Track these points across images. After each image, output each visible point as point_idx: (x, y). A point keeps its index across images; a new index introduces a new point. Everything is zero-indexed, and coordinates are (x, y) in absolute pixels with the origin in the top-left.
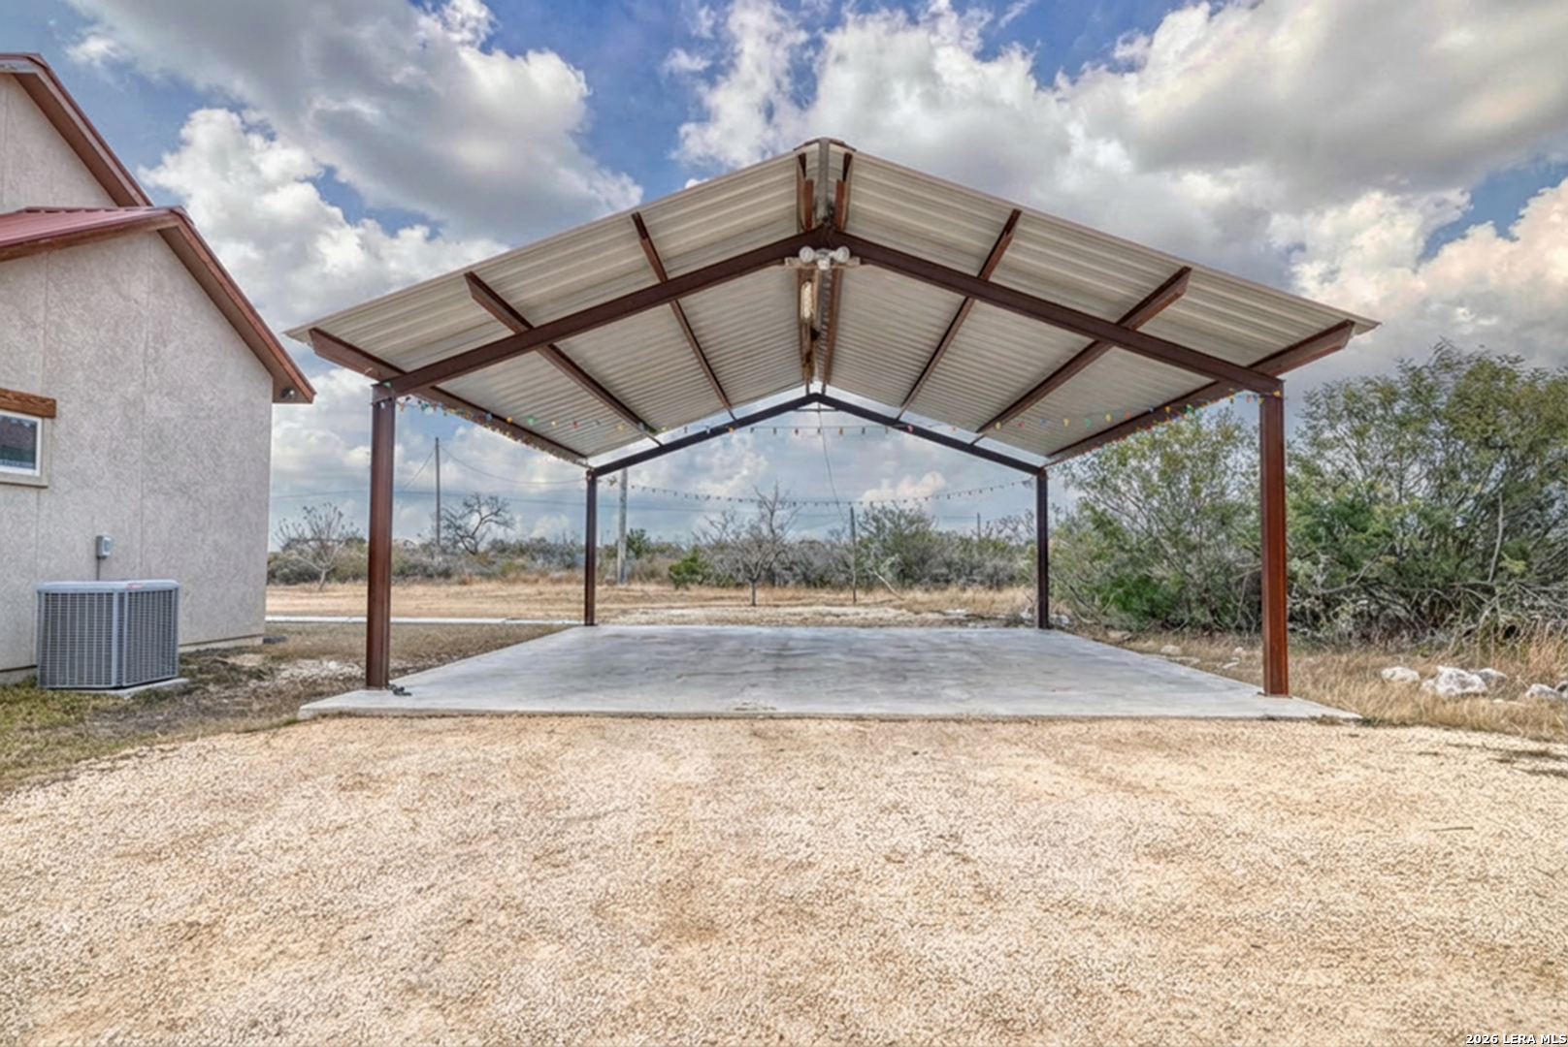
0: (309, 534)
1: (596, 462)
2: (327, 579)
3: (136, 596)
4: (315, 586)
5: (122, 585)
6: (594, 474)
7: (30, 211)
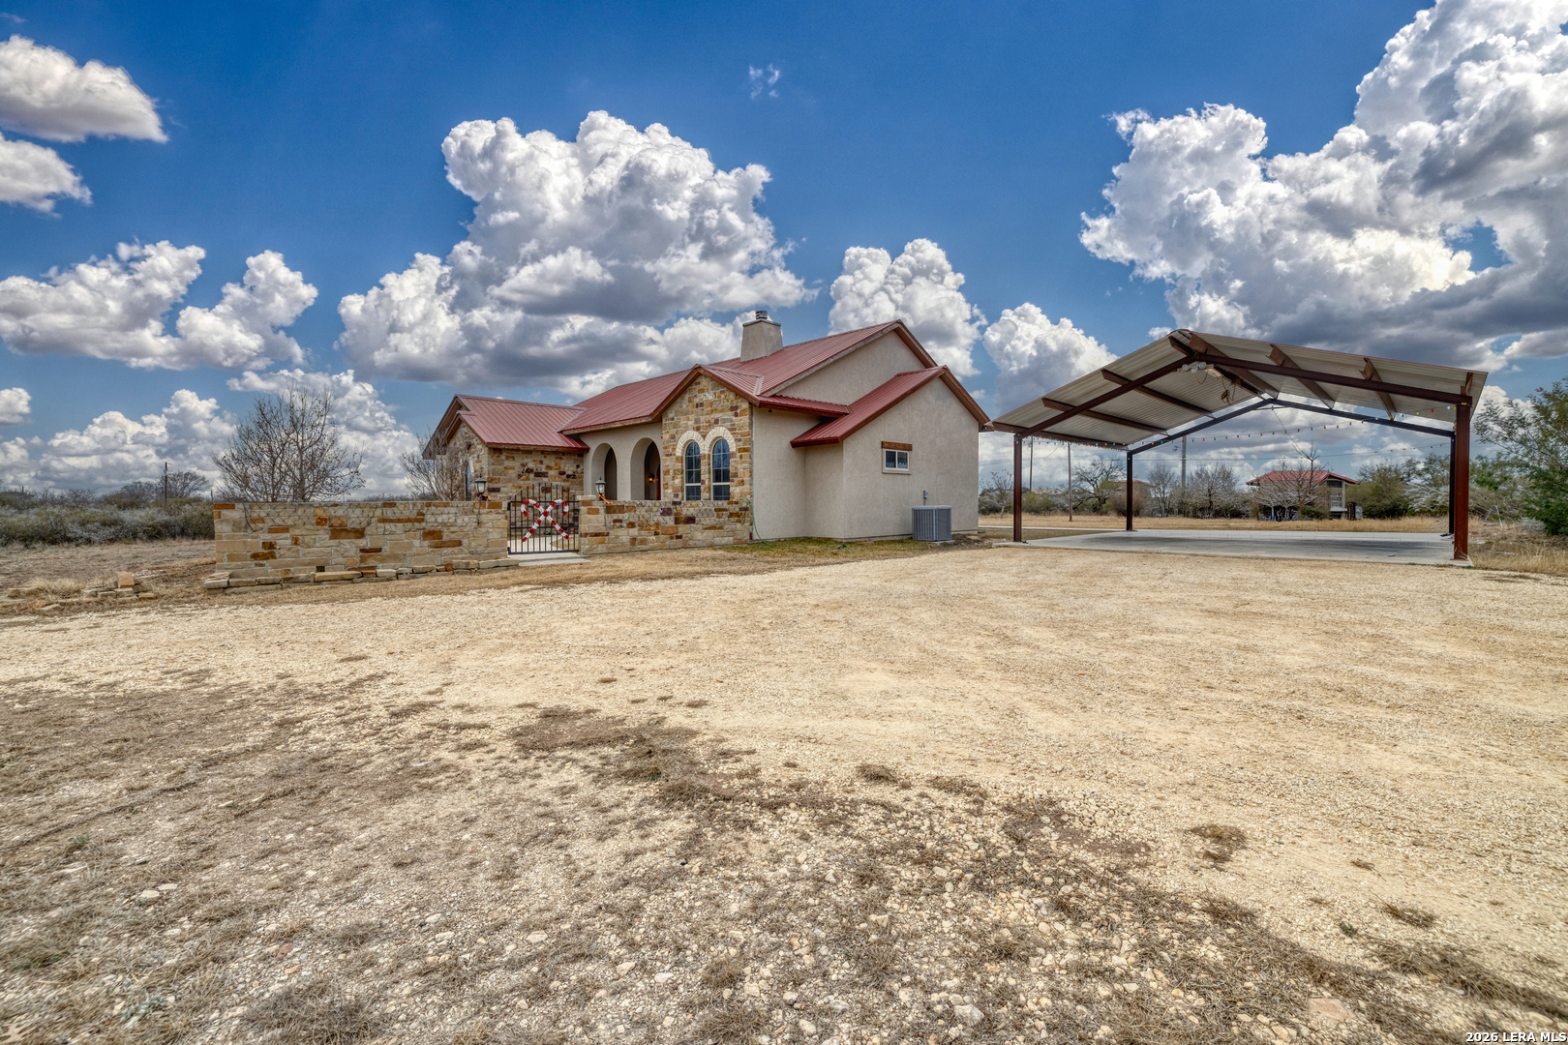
0: (995, 487)
1: (1131, 447)
2: (1005, 511)
3: (939, 511)
4: (998, 515)
5: (936, 507)
6: (1130, 454)
7: (899, 375)
